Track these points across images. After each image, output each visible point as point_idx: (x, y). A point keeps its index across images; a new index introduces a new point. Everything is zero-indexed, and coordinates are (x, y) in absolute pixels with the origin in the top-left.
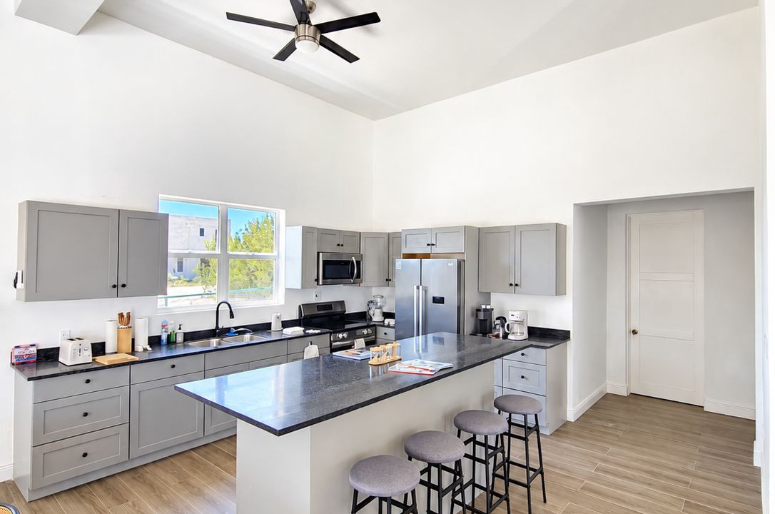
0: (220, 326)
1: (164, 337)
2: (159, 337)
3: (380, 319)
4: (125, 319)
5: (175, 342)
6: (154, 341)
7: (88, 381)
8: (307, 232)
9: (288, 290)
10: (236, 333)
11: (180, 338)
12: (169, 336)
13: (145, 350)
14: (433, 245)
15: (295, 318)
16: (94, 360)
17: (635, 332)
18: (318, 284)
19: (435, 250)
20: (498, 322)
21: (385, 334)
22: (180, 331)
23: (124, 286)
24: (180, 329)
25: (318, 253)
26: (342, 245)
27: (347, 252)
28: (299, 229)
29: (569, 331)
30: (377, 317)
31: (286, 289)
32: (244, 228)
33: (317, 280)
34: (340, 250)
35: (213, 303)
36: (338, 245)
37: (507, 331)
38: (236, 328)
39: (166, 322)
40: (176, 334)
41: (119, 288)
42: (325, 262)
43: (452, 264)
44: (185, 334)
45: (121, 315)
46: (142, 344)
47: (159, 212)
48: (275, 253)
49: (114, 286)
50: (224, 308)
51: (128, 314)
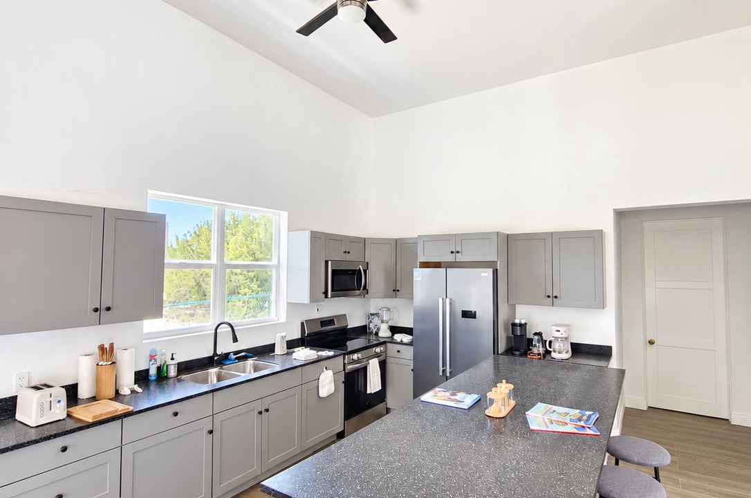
0: (219, 352)
1: (153, 372)
2: (147, 371)
3: (389, 334)
4: (107, 352)
5: (167, 378)
6: (142, 377)
7: (64, 449)
8: (316, 237)
9: (291, 305)
10: (236, 358)
11: (173, 372)
12: (159, 369)
13: (133, 391)
14: (458, 252)
15: (296, 337)
16: (69, 416)
17: (651, 343)
18: (326, 297)
19: (460, 258)
20: (536, 337)
21: (398, 351)
22: (173, 362)
23: (108, 309)
24: (172, 359)
25: (327, 262)
26: (349, 252)
27: (353, 260)
28: (307, 235)
29: (611, 347)
30: (384, 333)
31: (288, 303)
32: (192, 232)
33: (326, 293)
34: (348, 257)
35: (210, 324)
36: (345, 252)
37: (548, 348)
38: (236, 353)
39: (155, 351)
40: (167, 366)
41: (102, 312)
42: (334, 272)
43: (486, 275)
44: (179, 364)
45: (102, 348)
46: (127, 383)
47: (148, 212)
48: (274, 262)
49: (96, 310)
50: (225, 329)
51: (112, 346)
